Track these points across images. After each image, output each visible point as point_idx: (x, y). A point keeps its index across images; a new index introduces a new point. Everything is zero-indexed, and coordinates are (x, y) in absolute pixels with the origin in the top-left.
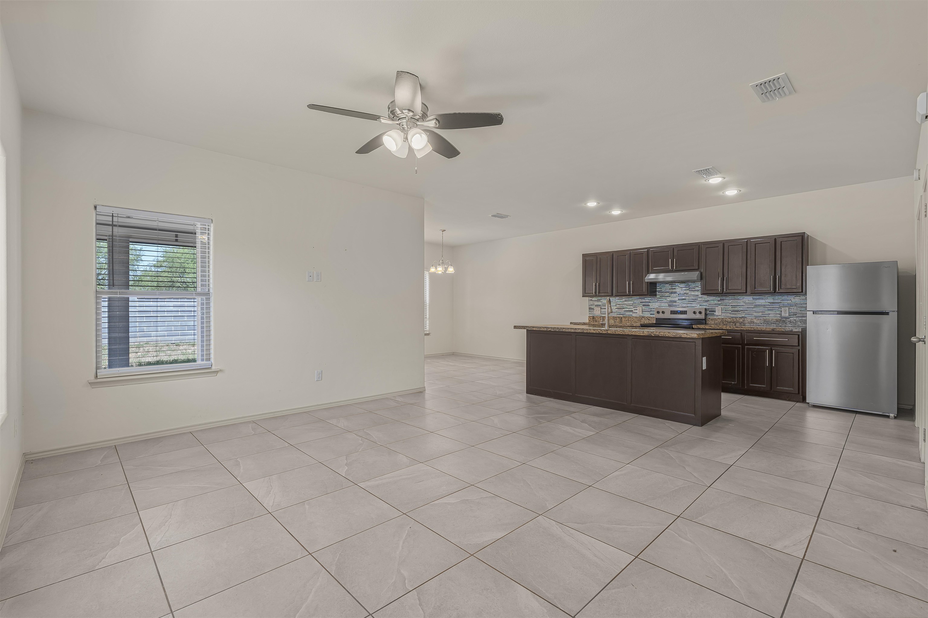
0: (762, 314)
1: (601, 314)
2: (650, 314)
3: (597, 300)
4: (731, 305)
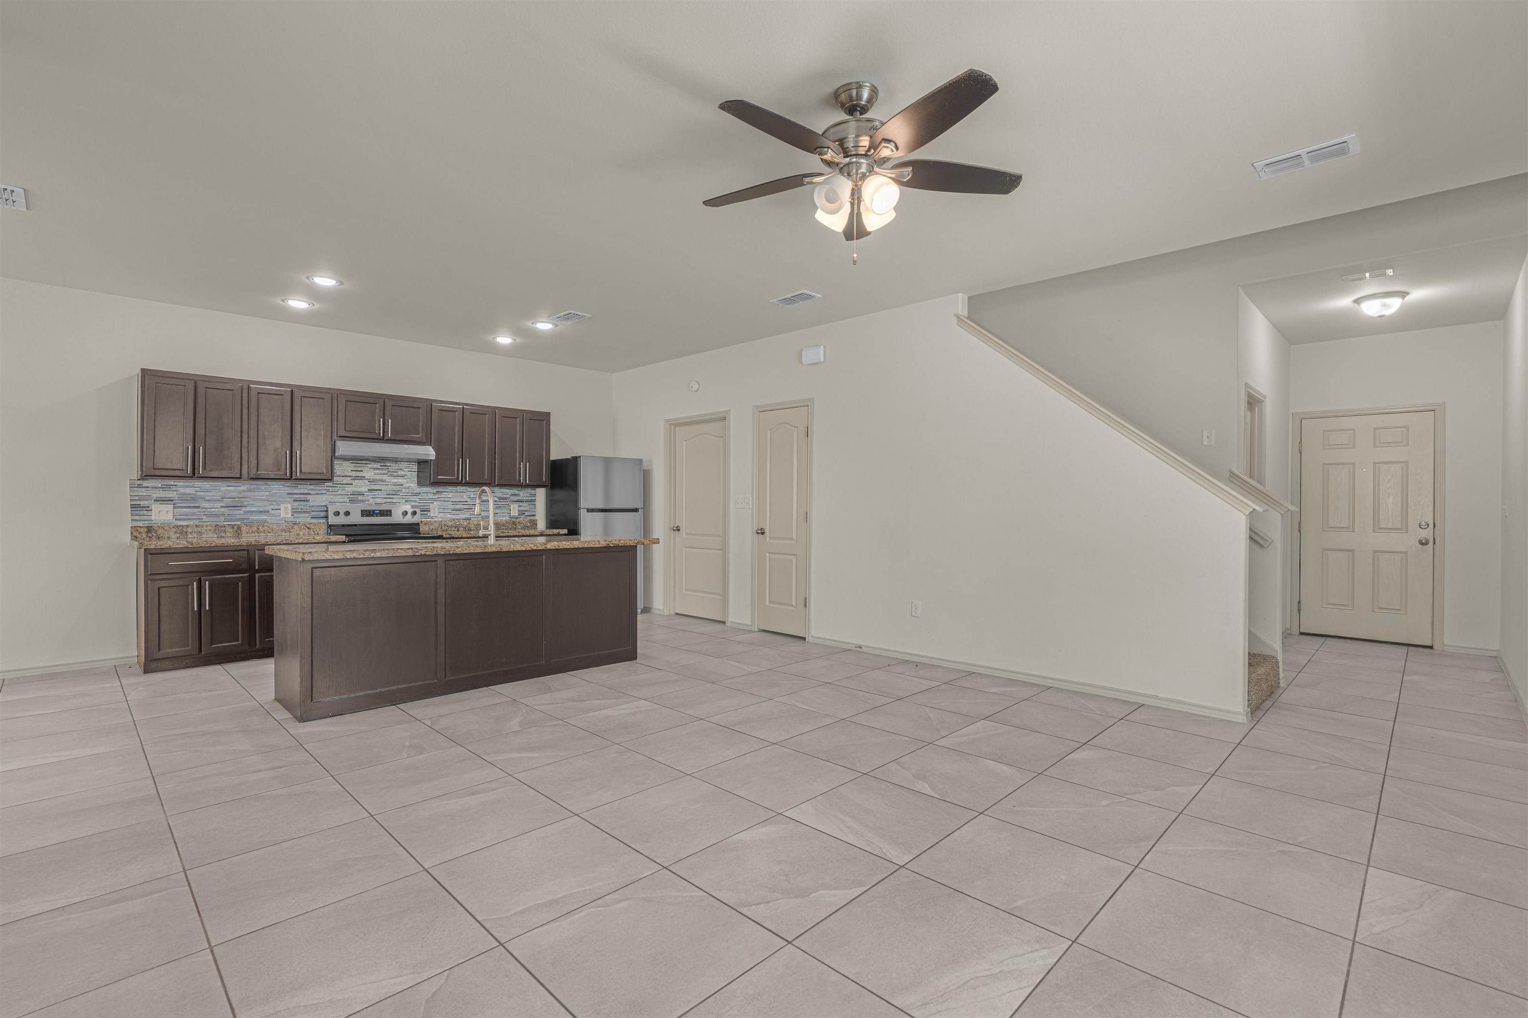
1: (176, 520)
2: (312, 518)
3: (160, 486)
4: (452, 502)
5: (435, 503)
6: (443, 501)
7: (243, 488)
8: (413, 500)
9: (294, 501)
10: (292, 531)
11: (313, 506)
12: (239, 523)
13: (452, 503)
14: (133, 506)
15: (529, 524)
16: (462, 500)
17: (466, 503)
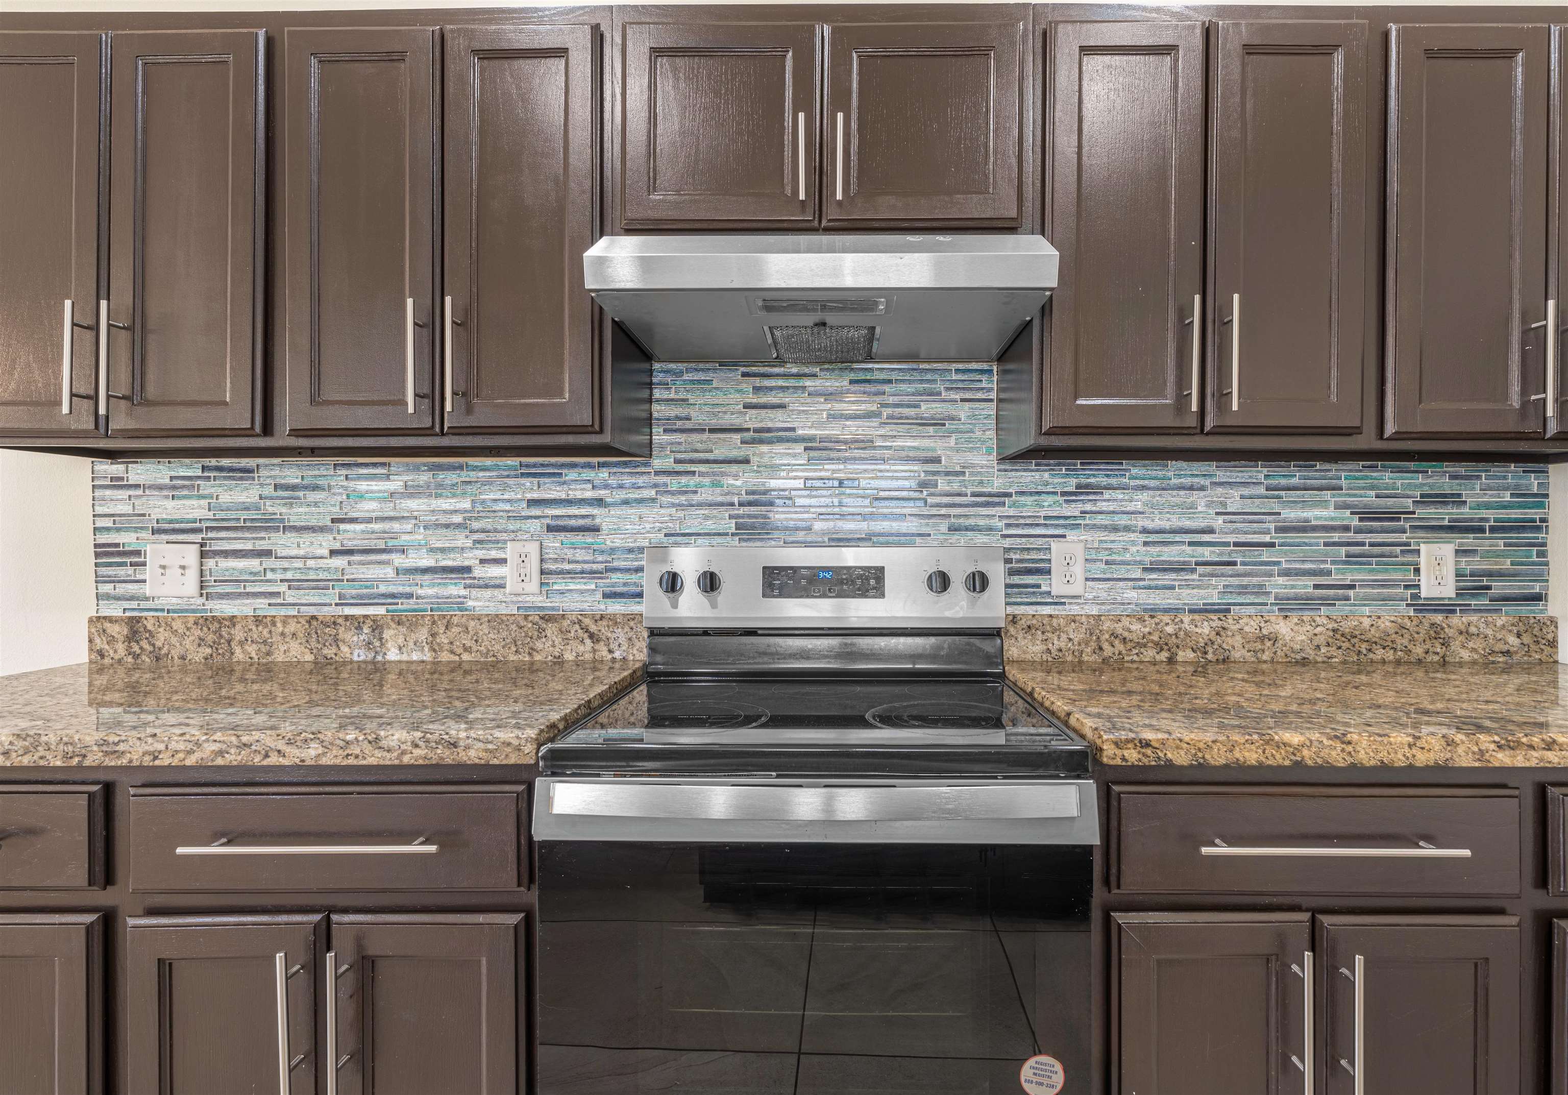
0: (1316, 587)
1: (208, 597)
2: (606, 596)
3: (167, 481)
4: (1145, 531)
5: (1072, 535)
6: (1105, 528)
7: (395, 484)
8: (982, 522)
9: (550, 529)
10: (539, 645)
11: (613, 550)
12: (381, 611)
13: (1143, 538)
14: (104, 552)
15: (1513, 640)
16: (1188, 524)
17: (1207, 538)
